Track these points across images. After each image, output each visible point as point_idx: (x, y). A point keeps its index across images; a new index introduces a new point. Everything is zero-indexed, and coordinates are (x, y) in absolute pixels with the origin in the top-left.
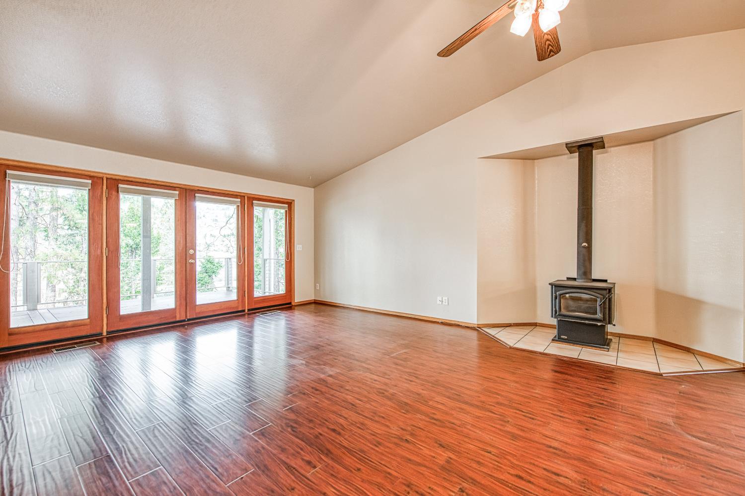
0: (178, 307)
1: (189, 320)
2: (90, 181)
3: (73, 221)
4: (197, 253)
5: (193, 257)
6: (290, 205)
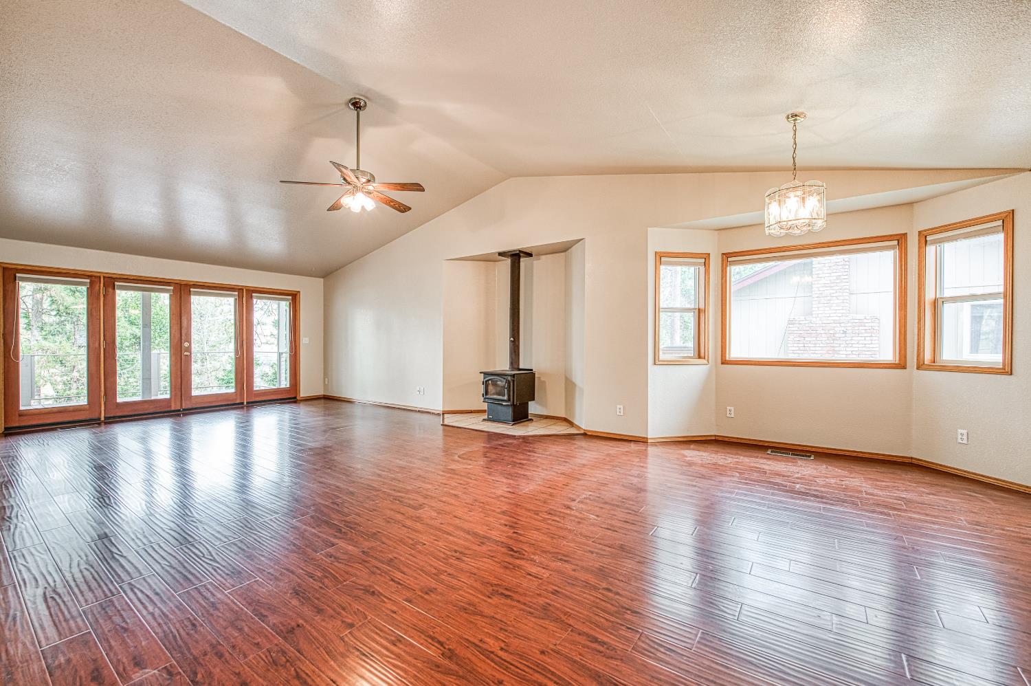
0: (173, 397)
1: (184, 410)
2: (88, 281)
3: (63, 306)
4: (193, 345)
5: (189, 349)
6: (294, 297)
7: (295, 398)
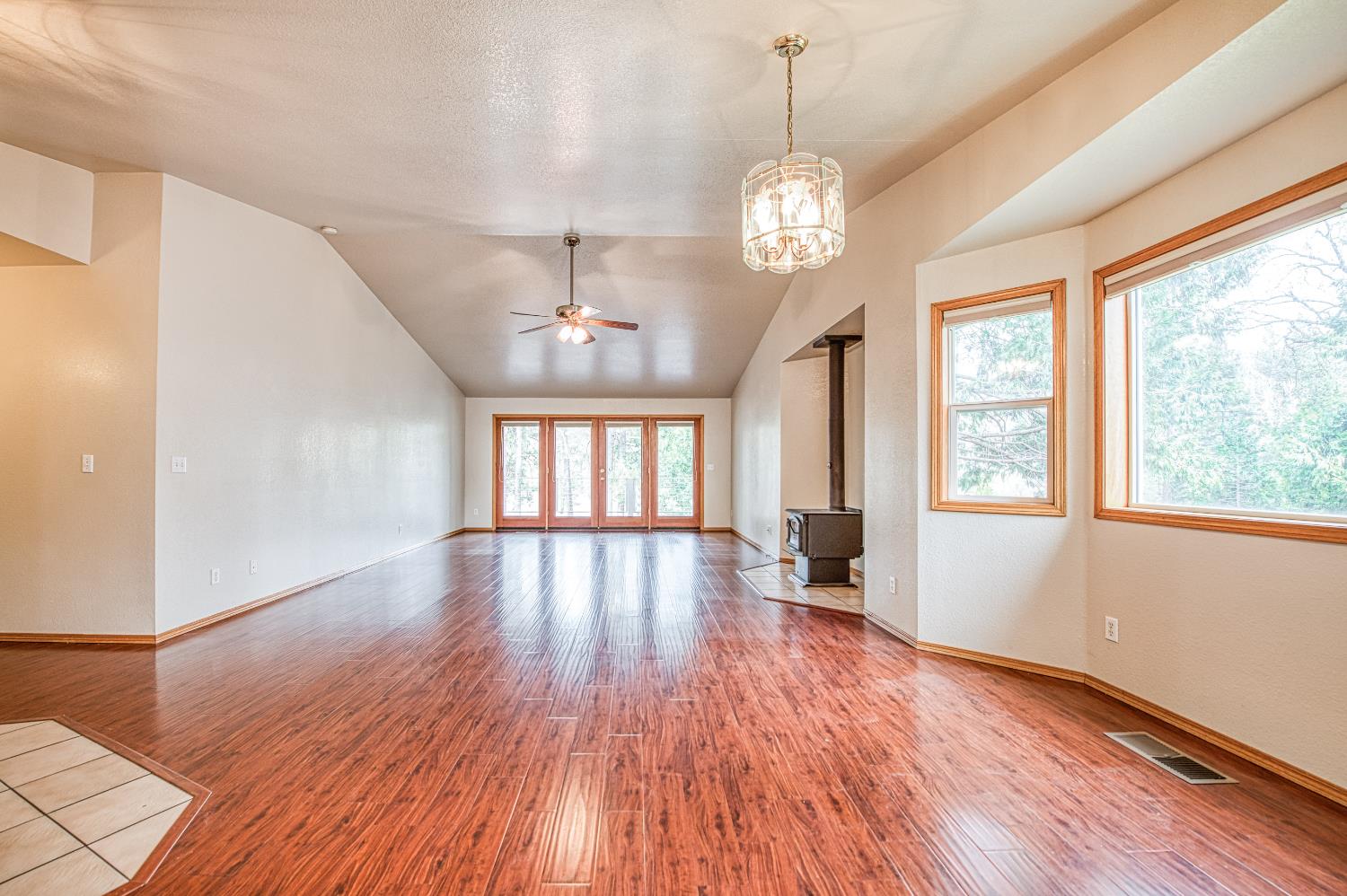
0: (593, 515)
1: (602, 528)
2: (539, 422)
4: (608, 472)
5: (604, 475)
6: (698, 421)
7: (699, 528)
